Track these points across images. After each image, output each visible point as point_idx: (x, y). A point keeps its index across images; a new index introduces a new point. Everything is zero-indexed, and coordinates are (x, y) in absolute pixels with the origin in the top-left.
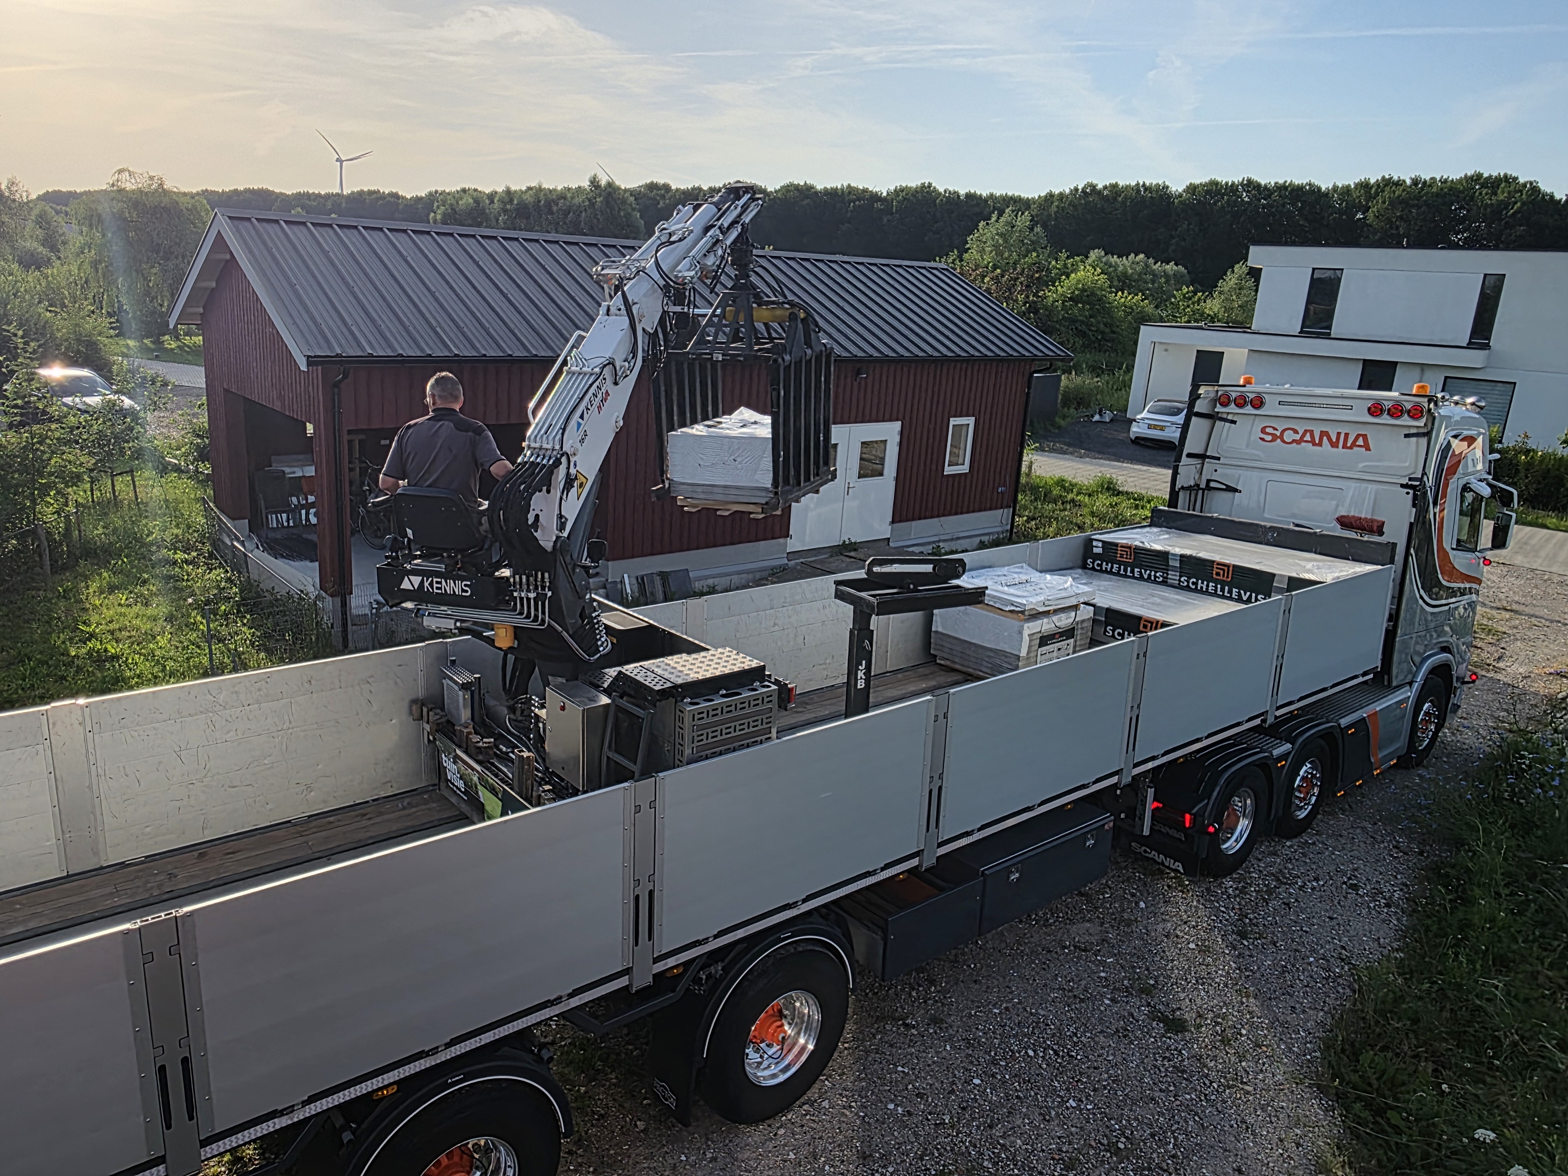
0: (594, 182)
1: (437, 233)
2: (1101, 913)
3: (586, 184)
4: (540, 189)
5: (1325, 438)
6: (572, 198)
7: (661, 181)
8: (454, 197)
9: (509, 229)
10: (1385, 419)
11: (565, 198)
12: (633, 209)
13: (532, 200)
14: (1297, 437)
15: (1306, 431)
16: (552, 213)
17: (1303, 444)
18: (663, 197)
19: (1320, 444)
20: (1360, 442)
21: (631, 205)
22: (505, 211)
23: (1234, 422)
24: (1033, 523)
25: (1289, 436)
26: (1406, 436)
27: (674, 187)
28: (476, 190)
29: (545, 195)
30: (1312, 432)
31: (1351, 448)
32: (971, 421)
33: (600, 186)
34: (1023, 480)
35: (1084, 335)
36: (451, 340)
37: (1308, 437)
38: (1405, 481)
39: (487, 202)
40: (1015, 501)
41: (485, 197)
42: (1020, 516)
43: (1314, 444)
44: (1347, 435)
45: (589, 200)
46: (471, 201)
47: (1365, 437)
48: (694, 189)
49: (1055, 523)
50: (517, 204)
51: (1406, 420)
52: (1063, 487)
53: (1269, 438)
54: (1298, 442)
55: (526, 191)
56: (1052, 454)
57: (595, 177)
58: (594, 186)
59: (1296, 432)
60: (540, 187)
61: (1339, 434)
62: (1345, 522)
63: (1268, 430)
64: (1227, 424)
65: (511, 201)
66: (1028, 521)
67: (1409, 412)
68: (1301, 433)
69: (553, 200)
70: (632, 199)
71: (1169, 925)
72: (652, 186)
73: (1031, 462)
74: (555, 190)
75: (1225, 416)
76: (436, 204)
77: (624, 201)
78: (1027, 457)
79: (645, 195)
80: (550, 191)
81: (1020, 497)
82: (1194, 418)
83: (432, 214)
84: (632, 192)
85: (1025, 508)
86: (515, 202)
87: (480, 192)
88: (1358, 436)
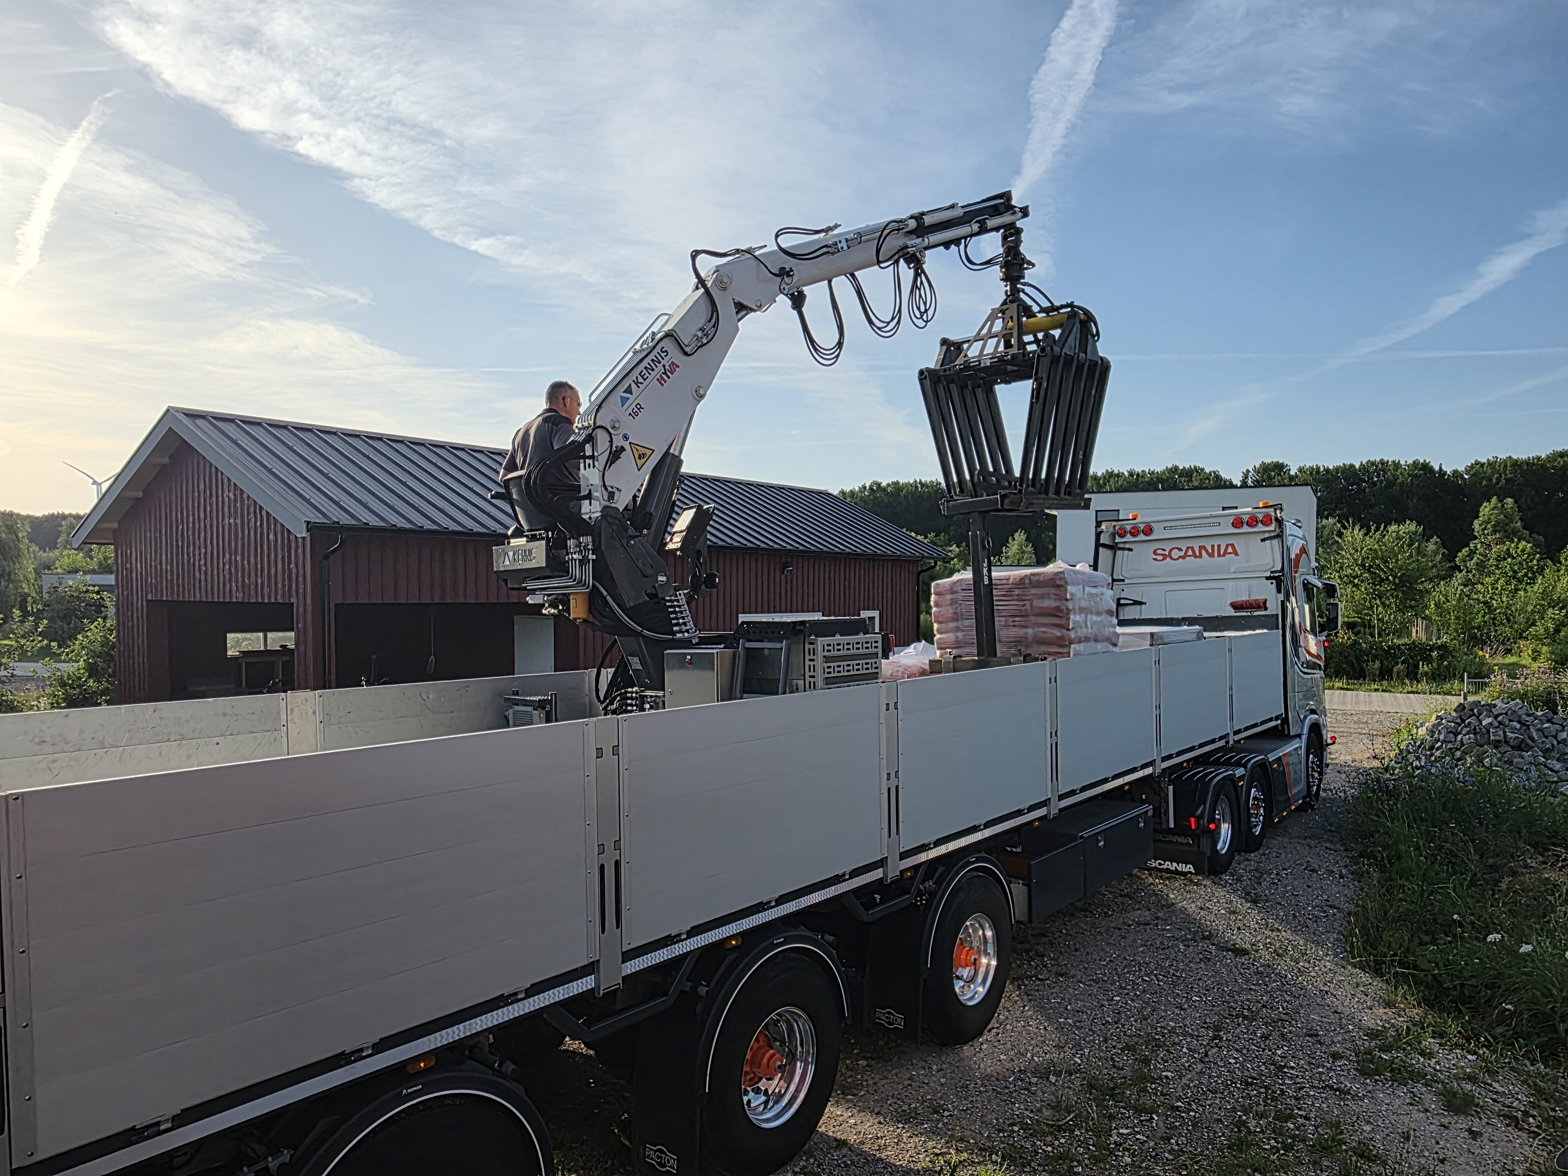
5: (1203, 552)
10: (1245, 529)
14: (1182, 554)
15: (1188, 548)
17: (1187, 558)
19: (1200, 556)
20: (1230, 550)
23: (1130, 549)
26: (1263, 540)
31: (1224, 555)
37: (1190, 553)
43: (1196, 557)
44: (1219, 546)
47: (1233, 545)
53: (1160, 558)
59: (1180, 550)
61: (1213, 546)
62: (1236, 606)
63: (1159, 551)
67: (1262, 522)
68: (1183, 550)
82: (1100, 550)
88: (1228, 545)
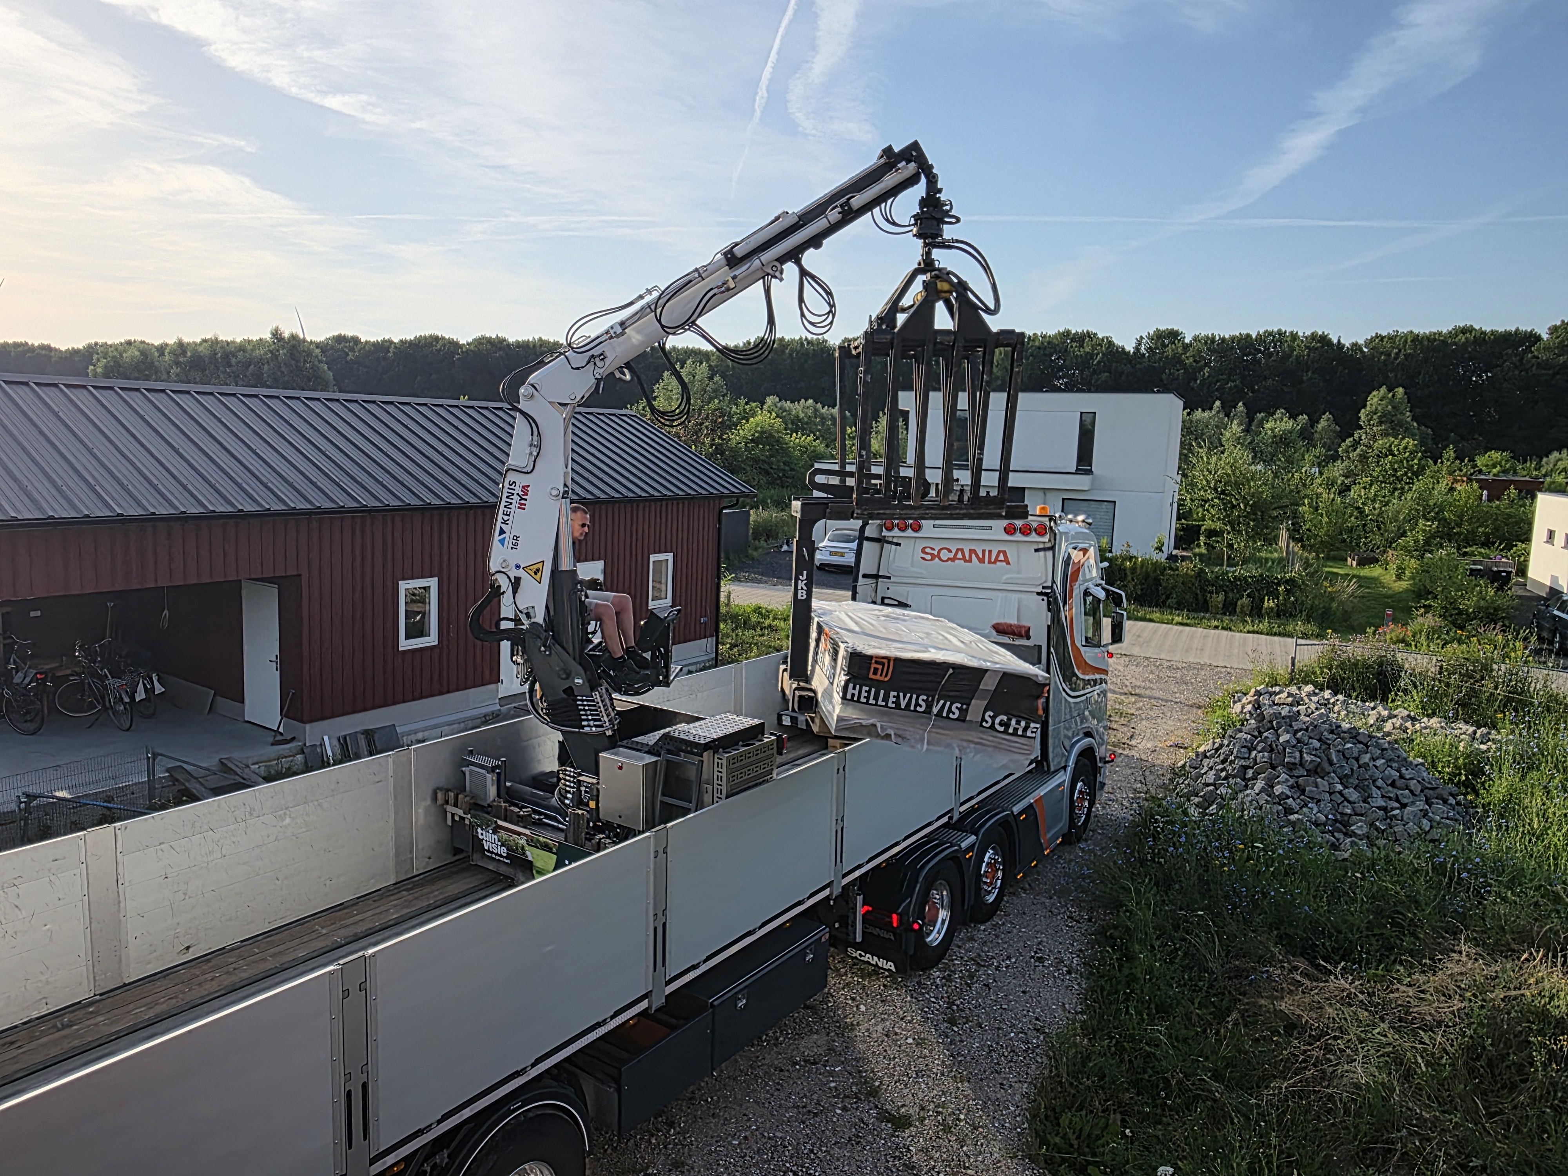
0: (276, 334)
1: (94, 387)
2: (825, 1022)
3: (267, 336)
4: (215, 342)
5: (973, 556)
6: (252, 350)
7: (349, 333)
8: (117, 350)
9: (182, 382)
10: (1018, 537)
11: (244, 351)
12: (320, 361)
13: (207, 353)
14: (951, 555)
15: (958, 550)
16: (230, 366)
17: (957, 561)
18: (352, 349)
19: (970, 561)
20: (1001, 557)
21: (317, 357)
22: (177, 364)
23: (898, 544)
24: (736, 649)
25: (944, 555)
26: (1036, 550)
27: (363, 340)
28: (143, 342)
29: (222, 347)
30: (962, 550)
31: (995, 563)
32: (669, 556)
33: (284, 339)
34: (723, 610)
35: (767, 473)
36: (113, 499)
37: (960, 555)
38: (1040, 589)
39: (156, 354)
40: (717, 630)
41: (154, 350)
42: (723, 644)
43: (966, 561)
44: (990, 552)
45: (271, 352)
46: (137, 353)
47: (1004, 553)
48: (384, 341)
49: (755, 648)
50: (191, 356)
51: (1034, 537)
52: (760, 613)
53: (929, 557)
54: (953, 560)
55: (201, 344)
56: (748, 584)
57: (277, 330)
58: (277, 338)
59: (950, 551)
60: (216, 339)
61: (984, 551)
62: (998, 630)
63: (928, 550)
64: (894, 547)
65: (184, 353)
66: (731, 649)
67: (1035, 530)
68: (954, 551)
69: (231, 353)
70: (318, 351)
71: (888, 1023)
72: (340, 339)
73: (729, 592)
74: (233, 342)
75: (890, 539)
76: (95, 357)
77: (309, 354)
78: (726, 587)
79: (332, 348)
80: (228, 343)
81: (722, 626)
82: (865, 543)
83: (91, 367)
84: (318, 345)
85: (728, 636)
86: (189, 354)
87: (148, 344)
88: (999, 552)
